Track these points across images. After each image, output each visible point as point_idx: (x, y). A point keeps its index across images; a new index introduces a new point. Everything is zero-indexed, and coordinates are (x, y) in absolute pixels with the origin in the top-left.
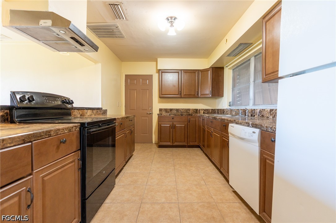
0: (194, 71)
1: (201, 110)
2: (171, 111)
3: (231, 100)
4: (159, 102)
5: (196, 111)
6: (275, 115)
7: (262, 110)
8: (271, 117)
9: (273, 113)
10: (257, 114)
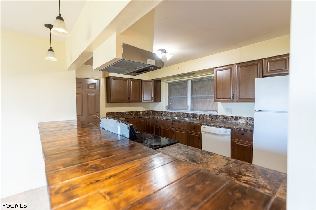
0: (139, 80)
1: (140, 112)
2: (117, 114)
3: (167, 105)
4: (106, 106)
5: (137, 113)
6: (213, 118)
7: (202, 115)
8: (210, 119)
9: (211, 117)
10: (199, 117)
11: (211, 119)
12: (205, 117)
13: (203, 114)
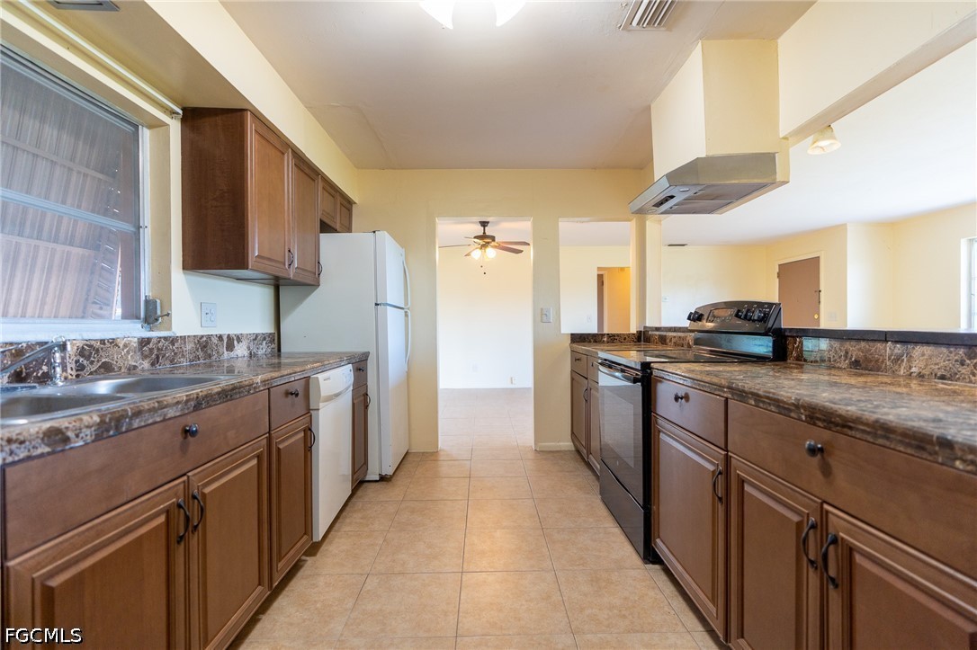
6: (158, 357)
7: (98, 345)
8: (146, 364)
9: (151, 350)
10: (71, 365)
11: (153, 364)
12: (115, 357)
13: (103, 342)
